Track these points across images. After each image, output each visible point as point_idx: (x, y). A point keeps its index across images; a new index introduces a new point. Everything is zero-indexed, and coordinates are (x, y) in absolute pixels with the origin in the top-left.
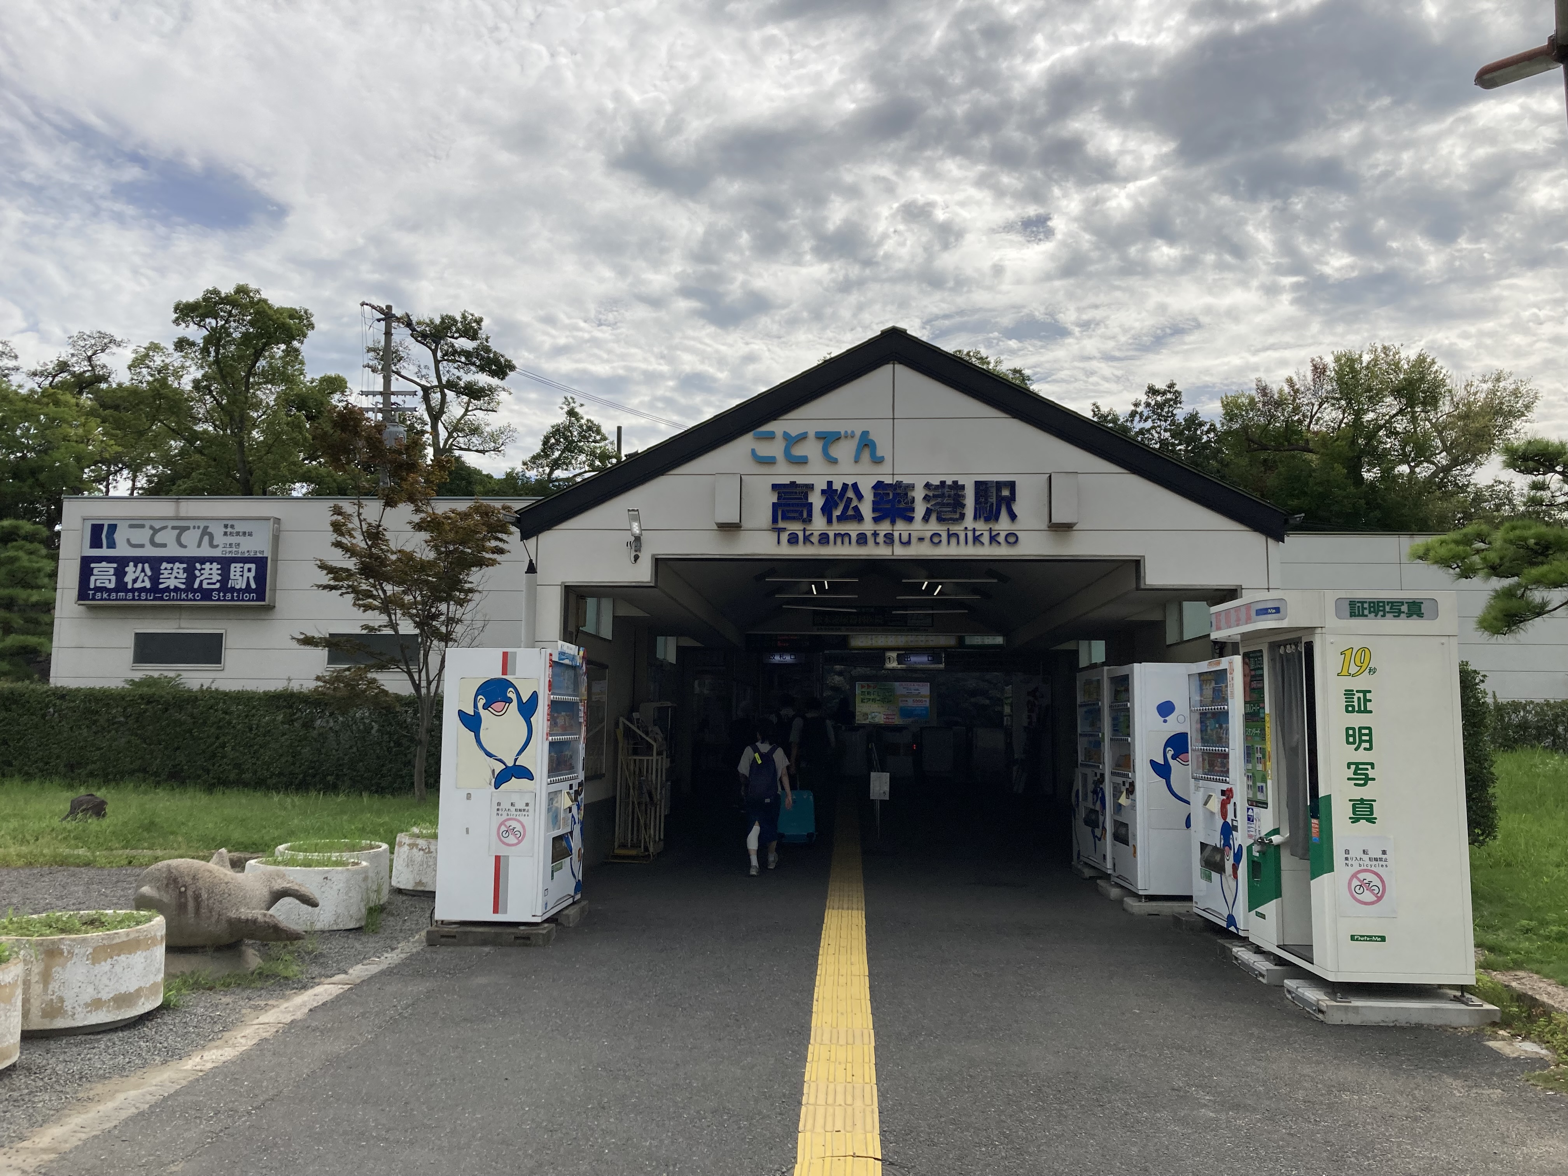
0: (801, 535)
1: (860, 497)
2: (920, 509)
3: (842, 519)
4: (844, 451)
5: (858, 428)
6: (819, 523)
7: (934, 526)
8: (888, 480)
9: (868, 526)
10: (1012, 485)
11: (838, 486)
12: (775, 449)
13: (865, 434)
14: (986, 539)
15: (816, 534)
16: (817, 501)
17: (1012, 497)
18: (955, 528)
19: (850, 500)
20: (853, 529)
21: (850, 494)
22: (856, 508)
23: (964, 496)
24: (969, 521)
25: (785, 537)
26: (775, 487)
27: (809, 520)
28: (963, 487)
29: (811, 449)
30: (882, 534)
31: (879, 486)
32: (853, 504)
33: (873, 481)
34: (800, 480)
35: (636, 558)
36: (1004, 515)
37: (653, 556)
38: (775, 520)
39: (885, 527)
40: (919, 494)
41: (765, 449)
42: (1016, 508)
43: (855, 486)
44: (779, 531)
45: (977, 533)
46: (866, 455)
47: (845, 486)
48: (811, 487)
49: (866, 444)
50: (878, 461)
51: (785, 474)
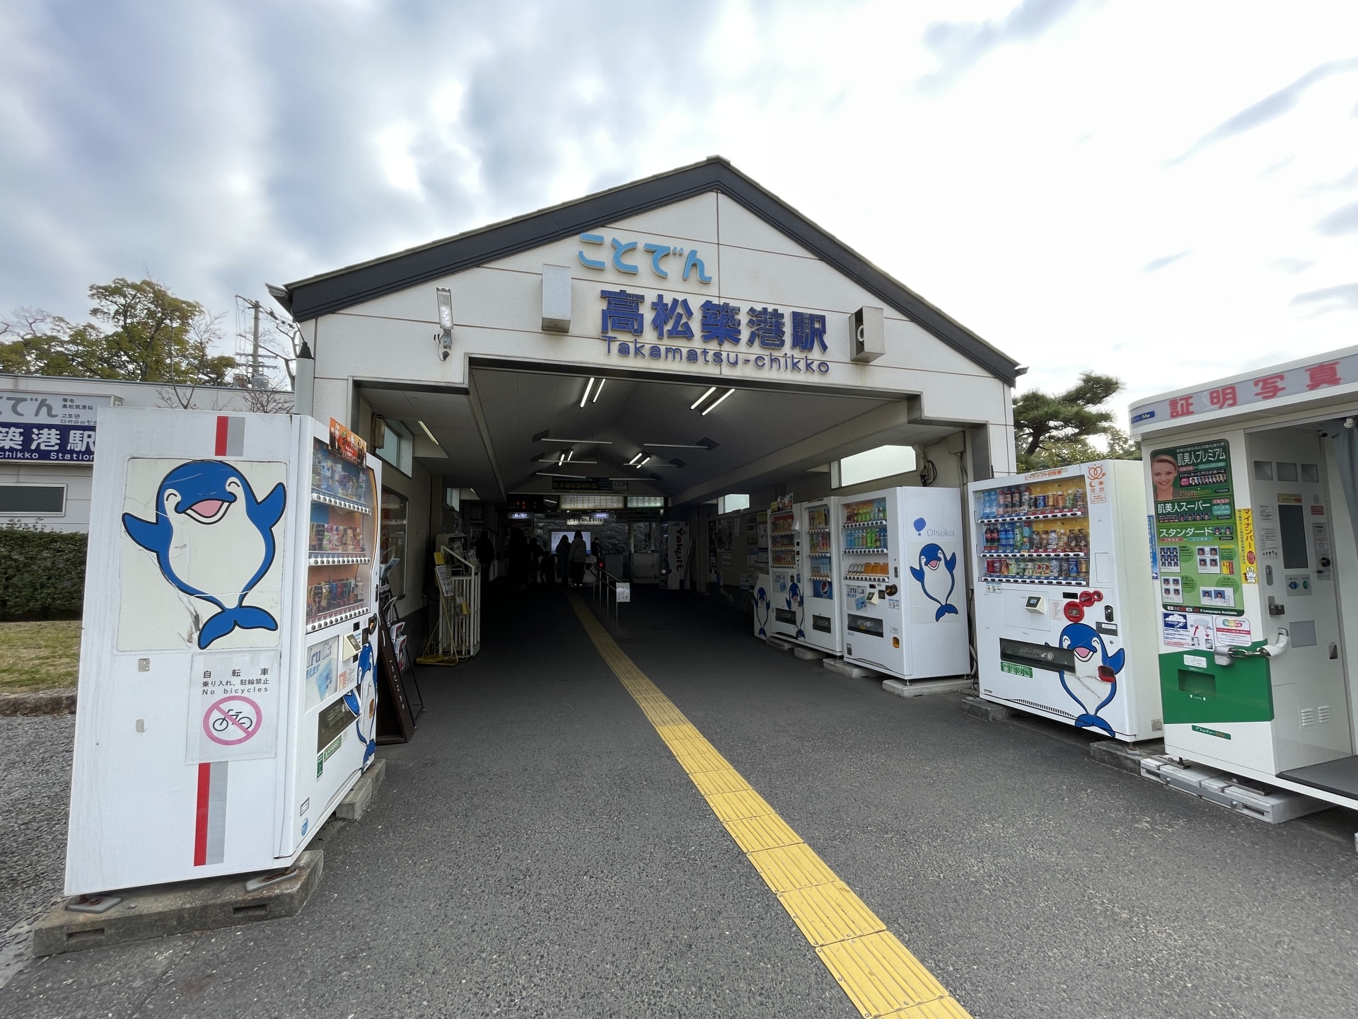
0: (632, 346)
1: (690, 314)
2: (745, 334)
3: (673, 334)
4: (673, 267)
5: (687, 248)
6: (649, 337)
7: (757, 350)
8: (715, 301)
9: (697, 344)
10: (822, 319)
11: (668, 300)
12: (604, 256)
13: (693, 253)
14: (802, 365)
15: (647, 347)
16: (648, 314)
17: (823, 330)
18: (776, 354)
19: (680, 316)
20: (684, 345)
21: (680, 310)
22: (686, 325)
23: (783, 324)
24: (787, 348)
25: (615, 347)
26: (605, 295)
27: (639, 332)
28: (782, 316)
29: (640, 261)
30: (711, 353)
31: (707, 306)
32: (684, 320)
33: (702, 300)
34: (630, 291)
35: (446, 355)
36: (816, 346)
37: (465, 354)
38: (604, 329)
39: (713, 347)
40: (743, 318)
41: (592, 255)
42: (826, 339)
43: (685, 302)
44: (611, 340)
45: (795, 361)
46: (694, 276)
47: (675, 301)
48: (642, 298)
49: (694, 264)
50: (705, 282)
51: (614, 283)
